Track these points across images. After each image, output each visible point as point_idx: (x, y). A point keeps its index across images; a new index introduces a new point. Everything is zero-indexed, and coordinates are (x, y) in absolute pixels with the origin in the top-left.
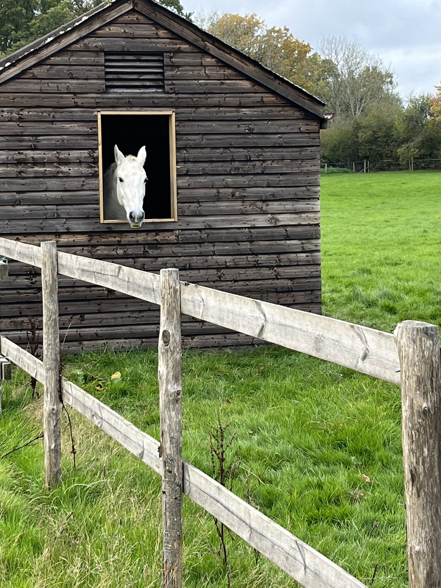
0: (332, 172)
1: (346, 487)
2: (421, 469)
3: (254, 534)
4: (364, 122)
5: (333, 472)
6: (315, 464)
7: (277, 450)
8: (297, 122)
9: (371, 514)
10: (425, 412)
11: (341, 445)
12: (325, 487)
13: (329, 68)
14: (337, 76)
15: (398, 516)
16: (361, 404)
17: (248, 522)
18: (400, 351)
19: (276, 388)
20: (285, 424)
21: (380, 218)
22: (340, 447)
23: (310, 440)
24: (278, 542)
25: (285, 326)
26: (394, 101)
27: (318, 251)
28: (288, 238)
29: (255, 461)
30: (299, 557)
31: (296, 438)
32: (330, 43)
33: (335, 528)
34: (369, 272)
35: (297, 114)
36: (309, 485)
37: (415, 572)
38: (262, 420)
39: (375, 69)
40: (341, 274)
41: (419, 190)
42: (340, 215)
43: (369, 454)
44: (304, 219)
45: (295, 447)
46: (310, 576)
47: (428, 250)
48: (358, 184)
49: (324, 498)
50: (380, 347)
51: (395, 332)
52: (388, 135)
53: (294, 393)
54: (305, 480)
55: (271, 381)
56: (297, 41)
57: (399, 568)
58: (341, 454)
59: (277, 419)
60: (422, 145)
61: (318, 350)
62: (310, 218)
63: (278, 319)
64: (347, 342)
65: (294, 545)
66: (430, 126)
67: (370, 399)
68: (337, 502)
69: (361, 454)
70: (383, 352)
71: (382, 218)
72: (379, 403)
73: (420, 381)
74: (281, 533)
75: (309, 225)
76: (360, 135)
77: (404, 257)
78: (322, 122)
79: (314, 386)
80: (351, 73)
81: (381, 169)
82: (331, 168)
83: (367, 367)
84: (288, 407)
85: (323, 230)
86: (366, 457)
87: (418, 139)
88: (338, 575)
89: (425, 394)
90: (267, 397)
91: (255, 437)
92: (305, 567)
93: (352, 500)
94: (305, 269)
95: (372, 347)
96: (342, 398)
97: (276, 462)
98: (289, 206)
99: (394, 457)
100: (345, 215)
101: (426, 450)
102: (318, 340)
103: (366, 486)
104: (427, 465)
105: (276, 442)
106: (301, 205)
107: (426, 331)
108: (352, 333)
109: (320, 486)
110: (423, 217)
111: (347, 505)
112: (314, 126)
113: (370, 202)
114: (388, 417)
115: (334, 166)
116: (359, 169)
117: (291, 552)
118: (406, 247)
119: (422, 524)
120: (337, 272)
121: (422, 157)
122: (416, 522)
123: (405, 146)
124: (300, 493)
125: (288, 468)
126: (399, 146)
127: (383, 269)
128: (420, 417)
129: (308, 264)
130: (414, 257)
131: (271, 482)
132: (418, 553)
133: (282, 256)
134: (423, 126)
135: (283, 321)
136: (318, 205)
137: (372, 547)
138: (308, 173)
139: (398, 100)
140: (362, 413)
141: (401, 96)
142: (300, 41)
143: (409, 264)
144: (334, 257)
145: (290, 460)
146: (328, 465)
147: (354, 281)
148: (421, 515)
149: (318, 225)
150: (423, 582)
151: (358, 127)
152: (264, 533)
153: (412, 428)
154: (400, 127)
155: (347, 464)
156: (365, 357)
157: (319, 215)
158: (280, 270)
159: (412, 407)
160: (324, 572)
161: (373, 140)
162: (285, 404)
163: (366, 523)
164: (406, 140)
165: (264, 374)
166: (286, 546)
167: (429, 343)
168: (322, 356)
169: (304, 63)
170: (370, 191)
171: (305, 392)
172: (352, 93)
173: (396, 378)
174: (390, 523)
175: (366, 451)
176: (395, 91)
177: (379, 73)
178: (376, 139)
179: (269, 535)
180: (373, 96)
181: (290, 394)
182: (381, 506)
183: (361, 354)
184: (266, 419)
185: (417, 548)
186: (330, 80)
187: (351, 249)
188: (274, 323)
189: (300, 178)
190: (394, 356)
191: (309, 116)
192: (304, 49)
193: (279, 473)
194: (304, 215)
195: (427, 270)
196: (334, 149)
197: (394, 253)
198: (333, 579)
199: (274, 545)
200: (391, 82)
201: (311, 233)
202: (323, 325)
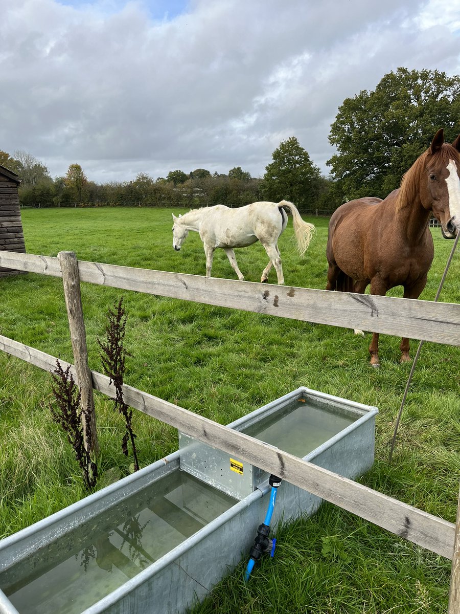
0: (26, 208)
1: (45, 328)
2: (74, 308)
3: (6, 347)
4: (37, 187)
5: (39, 323)
6: (31, 321)
7: (14, 317)
8: (6, 183)
9: (57, 336)
10: (73, 286)
11: (41, 312)
12: (36, 329)
13: (18, 164)
14: (23, 168)
15: (67, 335)
16: (48, 296)
17: (2, 342)
18: (61, 263)
19: (10, 294)
20: (16, 307)
21: (48, 226)
22: (41, 313)
23: (28, 312)
24: (17, 348)
25: (10, 259)
26: (49, 179)
27: (23, 237)
28: (8, 232)
29: (4, 323)
30: (27, 352)
31: (22, 312)
32: (18, 153)
33: (42, 344)
34: (46, 247)
35: (6, 179)
36: (29, 329)
37: (75, 348)
38: (5, 306)
39: (39, 165)
40: (34, 248)
41: (64, 215)
42: (31, 225)
43: (53, 314)
44: (14, 224)
45: (21, 315)
46: (33, 359)
47: (70, 237)
48: (38, 213)
49: (36, 333)
50: (52, 263)
51: (58, 256)
52: (48, 193)
53: (19, 295)
54: (27, 327)
55: (8, 291)
56: (3, 152)
57: (69, 354)
58: (41, 316)
59: (12, 306)
60: (63, 197)
61: (26, 268)
62: (17, 224)
63: (6, 257)
64: (38, 263)
65: (24, 348)
66: (65, 189)
67: (52, 294)
68: (42, 334)
69: (50, 315)
70: (54, 265)
71: (50, 226)
72: (55, 295)
73: (70, 274)
74: (18, 344)
75: (17, 226)
76: (36, 192)
77: (60, 241)
78: (18, 183)
79: (27, 292)
80: (29, 167)
81: (47, 207)
82: (25, 206)
83: (48, 272)
84: (17, 301)
85: (24, 229)
86: (52, 316)
87: (61, 195)
88: (44, 356)
89: (73, 279)
90: (7, 298)
91: (3, 314)
92: (30, 355)
93: (48, 332)
94: (17, 245)
95: (49, 264)
96: (40, 295)
97: (14, 322)
98: (7, 218)
99: (64, 314)
100: (33, 225)
101: (75, 301)
102: (25, 264)
103: (53, 326)
104: (76, 306)
105: (12, 314)
106: (12, 218)
107: (70, 254)
108: (40, 259)
109: (34, 329)
110: (67, 225)
111: (46, 335)
112: (14, 185)
113: (43, 220)
114: (59, 300)
115: (26, 205)
116: (37, 207)
117: (23, 351)
118: (60, 237)
119: (76, 329)
120: (32, 247)
121: (63, 202)
122: (74, 329)
123: (56, 197)
124: (26, 333)
125: (19, 324)
126: (53, 197)
127: (52, 245)
128: (71, 288)
129: (19, 243)
130: (64, 240)
131: (12, 330)
132: (76, 340)
133: (6, 240)
134: (62, 189)
135: (8, 258)
136: (20, 218)
137: (58, 348)
138: (14, 205)
139: (51, 179)
140: (49, 300)
141: (52, 177)
142: (4, 152)
143: (63, 243)
144: (30, 242)
145: (20, 320)
146: (37, 320)
147: (40, 250)
148: (75, 326)
149: (21, 226)
150: (79, 351)
151: (35, 189)
152: (10, 345)
153: (69, 293)
154: (53, 190)
155: (45, 319)
156: (46, 268)
157: (21, 222)
158: (6, 246)
159: (68, 285)
160: (39, 356)
161: (42, 195)
162: (15, 299)
163: (55, 340)
164: (56, 195)
165: (4, 289)
166: (21, 349)
167: (72, 259)
168: (28, 270)
169: (7, 162)
170: (43, 215)
171: (23, 294)
172: (30, 175)
173: (60, 275)
174: (64, 338)
175: (52, 313)
176: (49, 175)
177: (41, 167)
178: (43, 194)
179: (13, 346)
180: (39, 177)
181: (17, 296)
182: (60, 333)
183: (45, 267)
184: (7, 306)
185: (75, 338)
186: (20, 169)
187: (38, 239)
188: (4, 259)
189: (11, 207)
190: (59, 266)
191: (11, 181)
192: (7, 156)
193: (15, 326)
194: (14, 222)
195: (70, 245)
196: (25, 198)
197: (56, 239)
198: (42, 358)
199: (15, 349)
200: (47, 171)
201: (19, 230)
202: (26, 257)
